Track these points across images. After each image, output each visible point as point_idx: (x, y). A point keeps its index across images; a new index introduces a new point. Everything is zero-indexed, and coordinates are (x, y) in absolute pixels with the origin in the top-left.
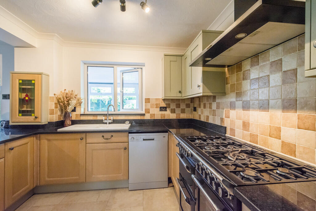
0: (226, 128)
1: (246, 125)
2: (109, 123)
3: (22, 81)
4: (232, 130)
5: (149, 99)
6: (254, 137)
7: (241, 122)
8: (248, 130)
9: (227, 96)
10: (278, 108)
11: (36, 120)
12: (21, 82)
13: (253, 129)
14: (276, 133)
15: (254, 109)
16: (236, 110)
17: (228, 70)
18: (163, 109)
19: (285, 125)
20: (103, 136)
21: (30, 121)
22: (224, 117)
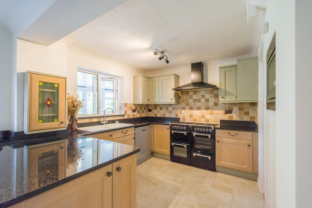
0: (179, 118)
1: (191, 116)
2: (106, 124)
3: (43, 84)
4: (184, 119)
5: (126, 104)
6: (195, 120)
7: (189, 115)
8: (192, 118)
9: (180, 104)
10: (204, 109)
11: (61, 126)
12: (41, 84)
13: (194, 117)
14: (203, 117)
15: (195, 109)
16: (186, 110)
17: (181, 93)
18: (134, 111)
19: (206, 114)
20: (122, 132)
21: (53, 127)
22: (178, 113)
